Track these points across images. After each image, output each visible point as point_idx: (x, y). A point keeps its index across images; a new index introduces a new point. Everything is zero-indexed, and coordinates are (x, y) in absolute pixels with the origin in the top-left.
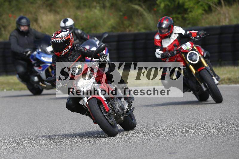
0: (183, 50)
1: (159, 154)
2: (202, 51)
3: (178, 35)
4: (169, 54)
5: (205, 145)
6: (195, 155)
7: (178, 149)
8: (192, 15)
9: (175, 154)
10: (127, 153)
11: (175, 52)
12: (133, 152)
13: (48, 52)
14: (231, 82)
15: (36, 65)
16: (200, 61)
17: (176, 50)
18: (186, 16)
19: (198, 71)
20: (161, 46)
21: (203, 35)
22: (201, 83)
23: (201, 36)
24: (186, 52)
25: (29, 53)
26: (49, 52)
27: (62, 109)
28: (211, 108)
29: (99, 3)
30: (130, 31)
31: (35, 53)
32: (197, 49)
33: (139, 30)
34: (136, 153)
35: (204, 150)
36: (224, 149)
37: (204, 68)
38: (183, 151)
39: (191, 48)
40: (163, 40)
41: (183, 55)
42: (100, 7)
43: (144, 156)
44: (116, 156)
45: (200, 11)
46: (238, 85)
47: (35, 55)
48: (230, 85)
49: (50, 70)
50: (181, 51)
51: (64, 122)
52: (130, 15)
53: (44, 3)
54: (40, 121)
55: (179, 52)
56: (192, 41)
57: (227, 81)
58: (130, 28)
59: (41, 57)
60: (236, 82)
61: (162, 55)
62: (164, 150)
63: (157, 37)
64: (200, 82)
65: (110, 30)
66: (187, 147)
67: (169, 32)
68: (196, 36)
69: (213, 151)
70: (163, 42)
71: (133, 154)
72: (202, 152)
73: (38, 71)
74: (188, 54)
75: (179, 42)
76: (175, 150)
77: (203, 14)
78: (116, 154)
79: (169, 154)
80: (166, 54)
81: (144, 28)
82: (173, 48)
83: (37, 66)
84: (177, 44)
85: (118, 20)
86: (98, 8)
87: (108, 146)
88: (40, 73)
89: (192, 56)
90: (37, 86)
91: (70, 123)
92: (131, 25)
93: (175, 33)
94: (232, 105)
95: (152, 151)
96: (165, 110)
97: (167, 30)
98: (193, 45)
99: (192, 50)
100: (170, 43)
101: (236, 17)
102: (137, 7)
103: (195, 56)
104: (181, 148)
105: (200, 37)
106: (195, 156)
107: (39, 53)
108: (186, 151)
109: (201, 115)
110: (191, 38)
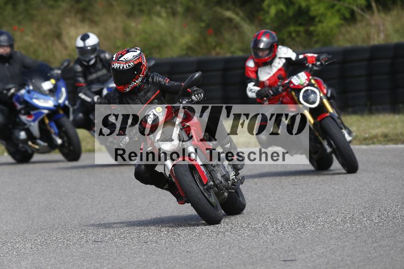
0: (294, 84)
1: (267, 262)
2: (324, 88)
3: (284, 61)
4: (271, 92)
5: (344, 247)
6: (328, 263)
7: (299, 254)
8: (322, 28)
9: (293, 262)
10: (211, 260)
11: (280, 89)
12: (222, 259)
13: (44, 90)
14: (388, 141)
15: (23, 112)
16: (322, 105)
17: (282, 85)
18: (312, 28)
19: (318, 120)
20: (256, 79)
21: (326, 61)
22: (324, 140)
23: (323, 62)
24: (298, 89)
25: (12, 91)
26: (46, 91)
27: (102, 186)
28: (355, 185)
29: (166, 8)
30: (218, 54)
31: (23, 92)
32: (316, 84)
33: (233, 53)
34: (228, 261)
35: (343, 255)
36: (376, 254)
37: (328, 114)
38: (306, 258)
39: (307, 82)
40: (259, 69)
41: (293, 93)
42: (167, 13)
43: (242, 266)
44: (193, 266)
45: (336, 20)
46: (400, 146)
47: (23, 96)
48: (387, 146)
49: (47, 121)
50: (289, 87)
51: (107, 208)
52: (217, 27)
53: (72, 6)
54: (65, 207)
55: (287, 88)
56: (309, 71)
57: (382, 139)
58: (218, 49)
59: (32, 98)
60: (396, 140)
61: (258, 93)
62: (274, 256)
63: (251, 64)
64: (321, 139)
65: (184, 53)
66: (314, 250)
67: (271, 56)
68: (314, 63)
69: (358, 257)
70: (260, 71)
71: (222, 262)
72: (340, 258)
73: (26, 122)
74: (302, 91)
75: (286, 71)
76: (293, 256)
77: (342, 25)
78: (193, 263)
79: (283, 263)
80: (266, 91)
81: (242, 50)
82: (276, 82)
83: (24, 114)
84: (283, 76)
85: (197, 35)
86: (164, 14)
87: (181, 249)
88: (31, 125)
89: (309, 95)
90: (23, 147)
91: (115, 210)
92: (219, 44)
93: (280, 58)
94: (390, 180)
95: (254, 257)
96: (277, 188)
97: (267, 52)
98: (310, 77)
99: (308, 85)
100: (272, 74)
101: (397, 31)
102: (229, 14)
103: (313, 95)
104: (304, 252)
105: (321, 64)
106: (328, 266)
107: (29, 92)
108: (312, 256)
109: (338, 197)
110: (307, 65)
